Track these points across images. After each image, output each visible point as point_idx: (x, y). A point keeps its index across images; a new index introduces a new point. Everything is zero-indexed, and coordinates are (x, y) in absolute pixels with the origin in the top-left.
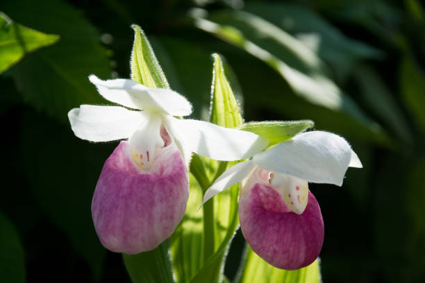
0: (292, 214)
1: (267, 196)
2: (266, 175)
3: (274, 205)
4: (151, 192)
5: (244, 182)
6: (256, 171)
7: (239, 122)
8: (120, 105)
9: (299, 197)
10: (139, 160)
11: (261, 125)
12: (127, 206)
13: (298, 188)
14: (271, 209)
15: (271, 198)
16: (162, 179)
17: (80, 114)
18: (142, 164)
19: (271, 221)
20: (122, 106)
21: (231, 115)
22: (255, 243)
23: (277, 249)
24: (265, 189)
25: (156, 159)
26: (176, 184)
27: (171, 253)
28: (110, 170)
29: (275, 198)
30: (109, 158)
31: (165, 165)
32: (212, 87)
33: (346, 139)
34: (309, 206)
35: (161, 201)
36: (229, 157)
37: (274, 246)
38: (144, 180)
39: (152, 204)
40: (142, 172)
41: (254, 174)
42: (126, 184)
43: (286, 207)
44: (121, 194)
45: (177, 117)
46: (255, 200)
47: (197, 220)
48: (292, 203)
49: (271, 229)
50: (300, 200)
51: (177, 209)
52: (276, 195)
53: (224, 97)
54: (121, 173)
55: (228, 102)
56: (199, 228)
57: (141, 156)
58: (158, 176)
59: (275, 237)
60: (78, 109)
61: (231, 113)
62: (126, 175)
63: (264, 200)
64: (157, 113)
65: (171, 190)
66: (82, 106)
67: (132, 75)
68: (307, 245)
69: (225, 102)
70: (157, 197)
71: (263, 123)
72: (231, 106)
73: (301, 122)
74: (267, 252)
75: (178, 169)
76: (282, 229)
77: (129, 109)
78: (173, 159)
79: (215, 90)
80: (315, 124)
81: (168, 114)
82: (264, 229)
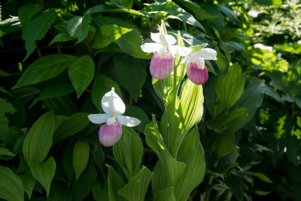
0: (201, 70)
2: (194, 60)
3: (196, 67)
4: (166, 63)
5: (188, 62)
12: (160, 66)
13: (202, 63)
16: (168, 60)
17: (143, 46)
18: (163, 56)
19: (195, 71)
24: (194, 64)
25: (166, 55)
31: (168, 57)
34: (205, 68)
35: (169, 65)
36: (183, 55)
37: (197, 78)
39: (166, 66)
41: (190, 60)
42: (159, 61)
43: (199, 68)
44: (158, 63)
46: (191, 66)
50: (202, 66)
52: (196, 65)
62: (159, 59)
65: (171, 63)
69: (180, 42)
75: (172, 58)
76: (198, 73)
78: (170, 56)
81: (169, 44)
82: (194, 73)
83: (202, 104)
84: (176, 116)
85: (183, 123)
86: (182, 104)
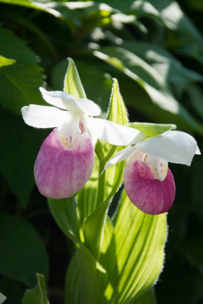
0: (157, 181)
1: (142, 169)
2: (142, 155)
3: (146, 175)
4: (72, 162)
5: (128, 160)
6: (136, 153)
7: (126, 121)
8: (55, 107)
9: (162, 171)
10: (65, 141)
11: (142, 125)
12: (57, 169)
13: (161, 165)
14: (144, 177)
15: (145, 170)
16: (79, 154)
17: (29, 110)
18: (67, 144)
19: (144, 184)
20: (56, 107)
21: (121, 116)
22: (133, 197)
23: (147, 201)
24: (141, 164)
25: (75, 141)
26: (87, 158)
27: (77, 198)
28: (47, 146)
29: (147, 170)
30: (47, 139)
31: (81, 146)
32: (111, 98)
33: (194, 137)
34: (168, 176)
35: (78, 167)
37: (145, 200)
38: (68, 154)
39: (72, 169)
40: (66, 149)
41: (134, 154)
42: (57, 156)
43: (153, 176)
44: (54, 162)
45: (90, 116)
46: (135, 171)
47: (94, 180)
48: (157, 174)
49: (144, 189)
50: (162, 173)
51: (87, 173)
52: (148, 169)
53: (118, 105)
54: (54, 148)
55: (120, 108)
56: (95, 184)
57: (67, 139)
58: (76, 152)
59: (146, 194)
60: (28, 107)
61: (122, 115)
62: (57, 150)
63: (140, 171)
64: (78, 113)
65: (84, 162)
66: (30, 105)
67: (64, 89)
68: (165, 200)
69: (118, 108)
70: (75, 165)
71: (143, 123)
72: (122, 111)
73: (168, 125)
74: (140, 203)
75: (89, 148)
76: (151, 189)
77: (61, 109)
78: (86, 142)
79: (112, 100)
80: (177, 127)
81: (85, 114)
82: (140, 189)
83: (164, 246)
84: (98, 271)
85: (115, 287)
86: (117, 237)
